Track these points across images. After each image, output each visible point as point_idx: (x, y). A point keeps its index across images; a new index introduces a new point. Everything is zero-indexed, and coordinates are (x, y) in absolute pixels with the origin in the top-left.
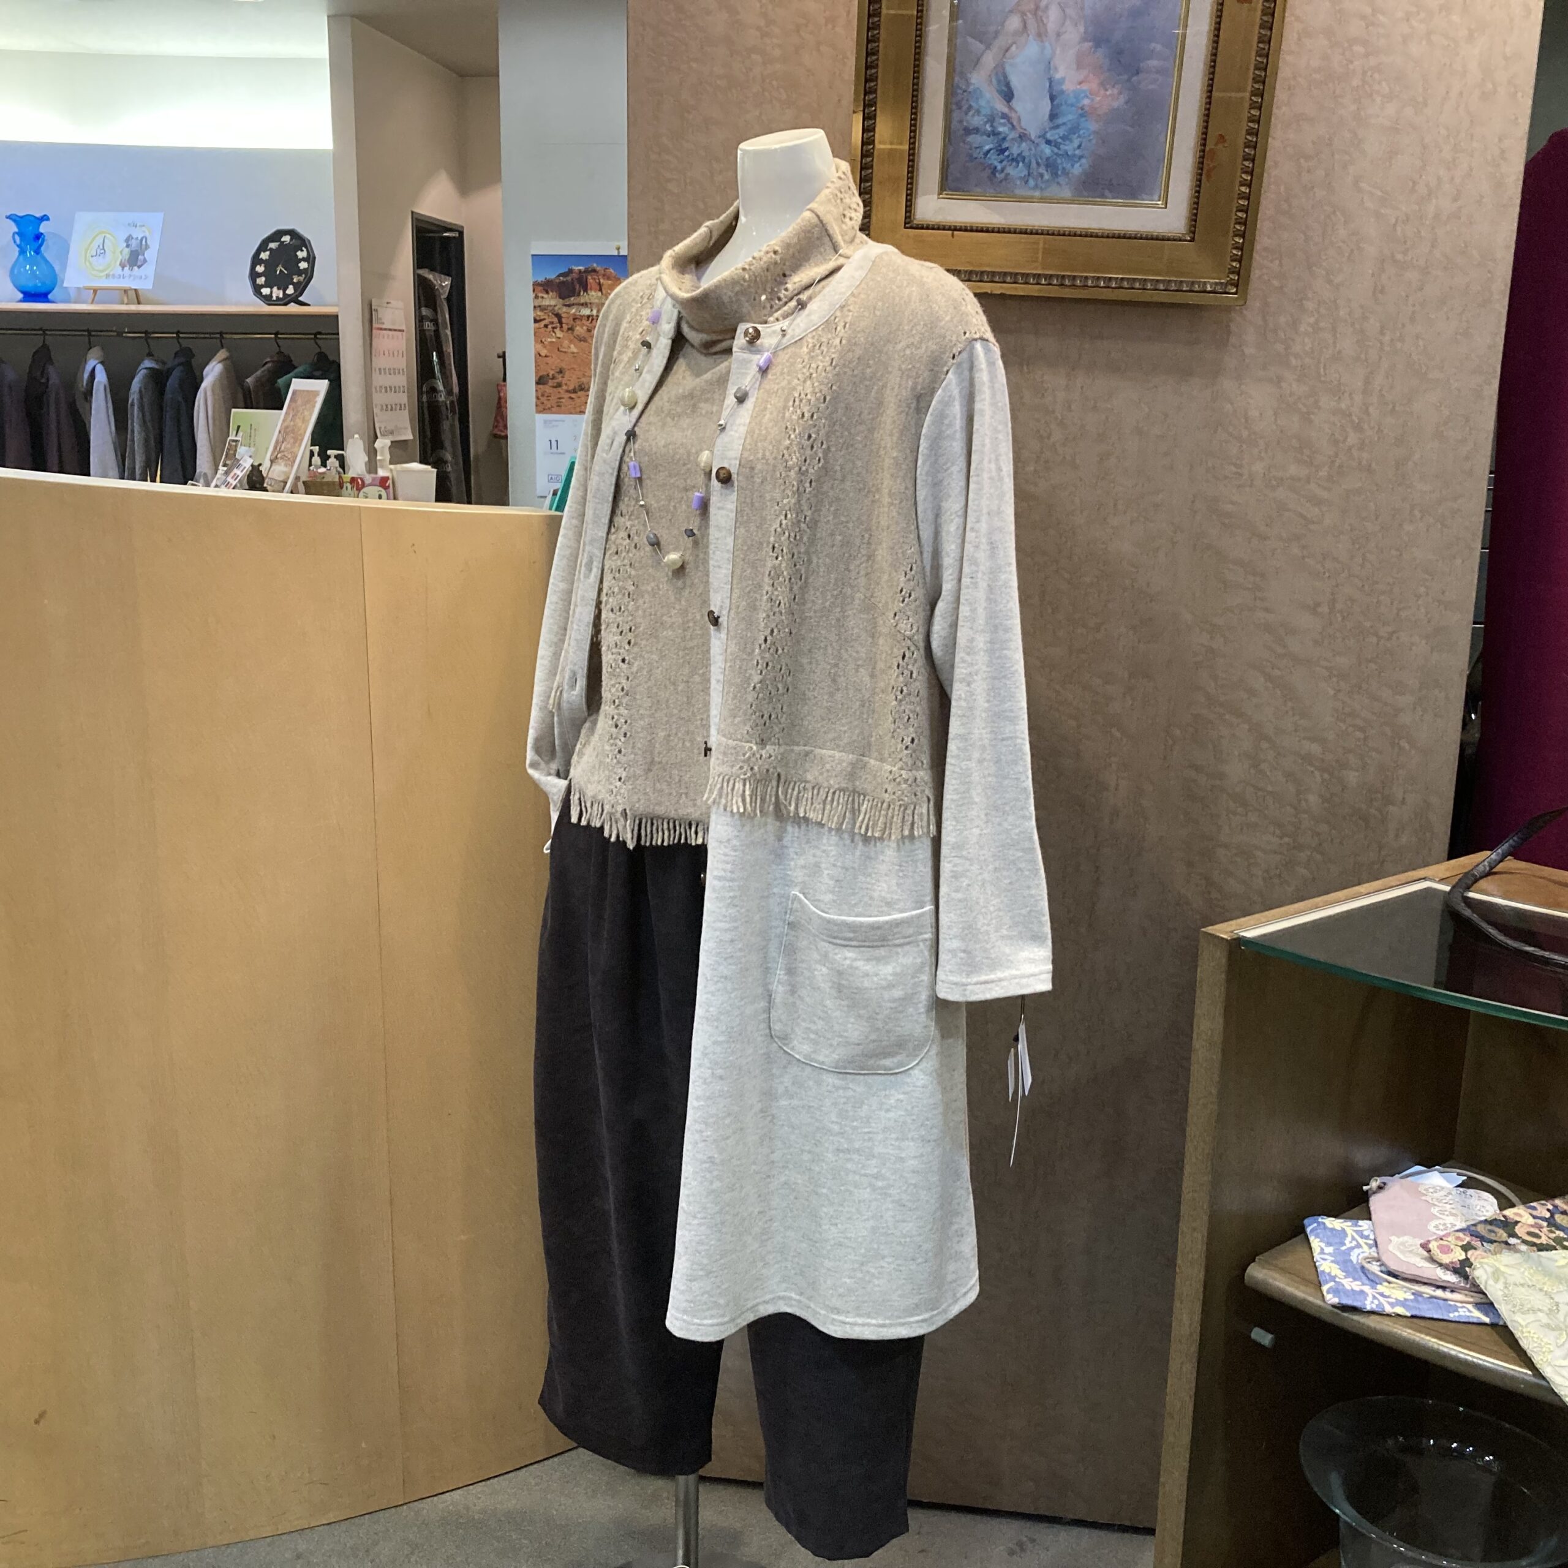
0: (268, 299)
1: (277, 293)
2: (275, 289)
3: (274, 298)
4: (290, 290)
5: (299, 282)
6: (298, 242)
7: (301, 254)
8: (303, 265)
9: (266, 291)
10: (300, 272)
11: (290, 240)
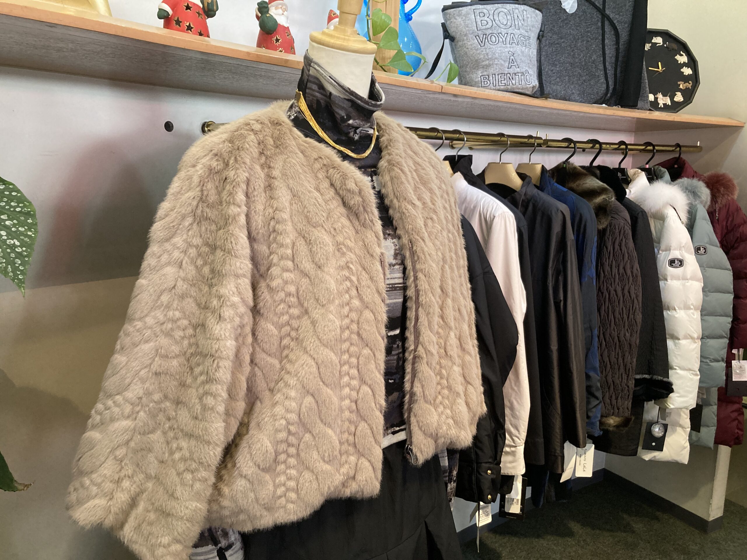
0: (655, 107)
1: (663, 100)
2: (660, 96)
4: (679, 98)
5: (687, 89)
6: (675, 46)
8: (687, 71)
10: (686, 79)
11: (664, 42)
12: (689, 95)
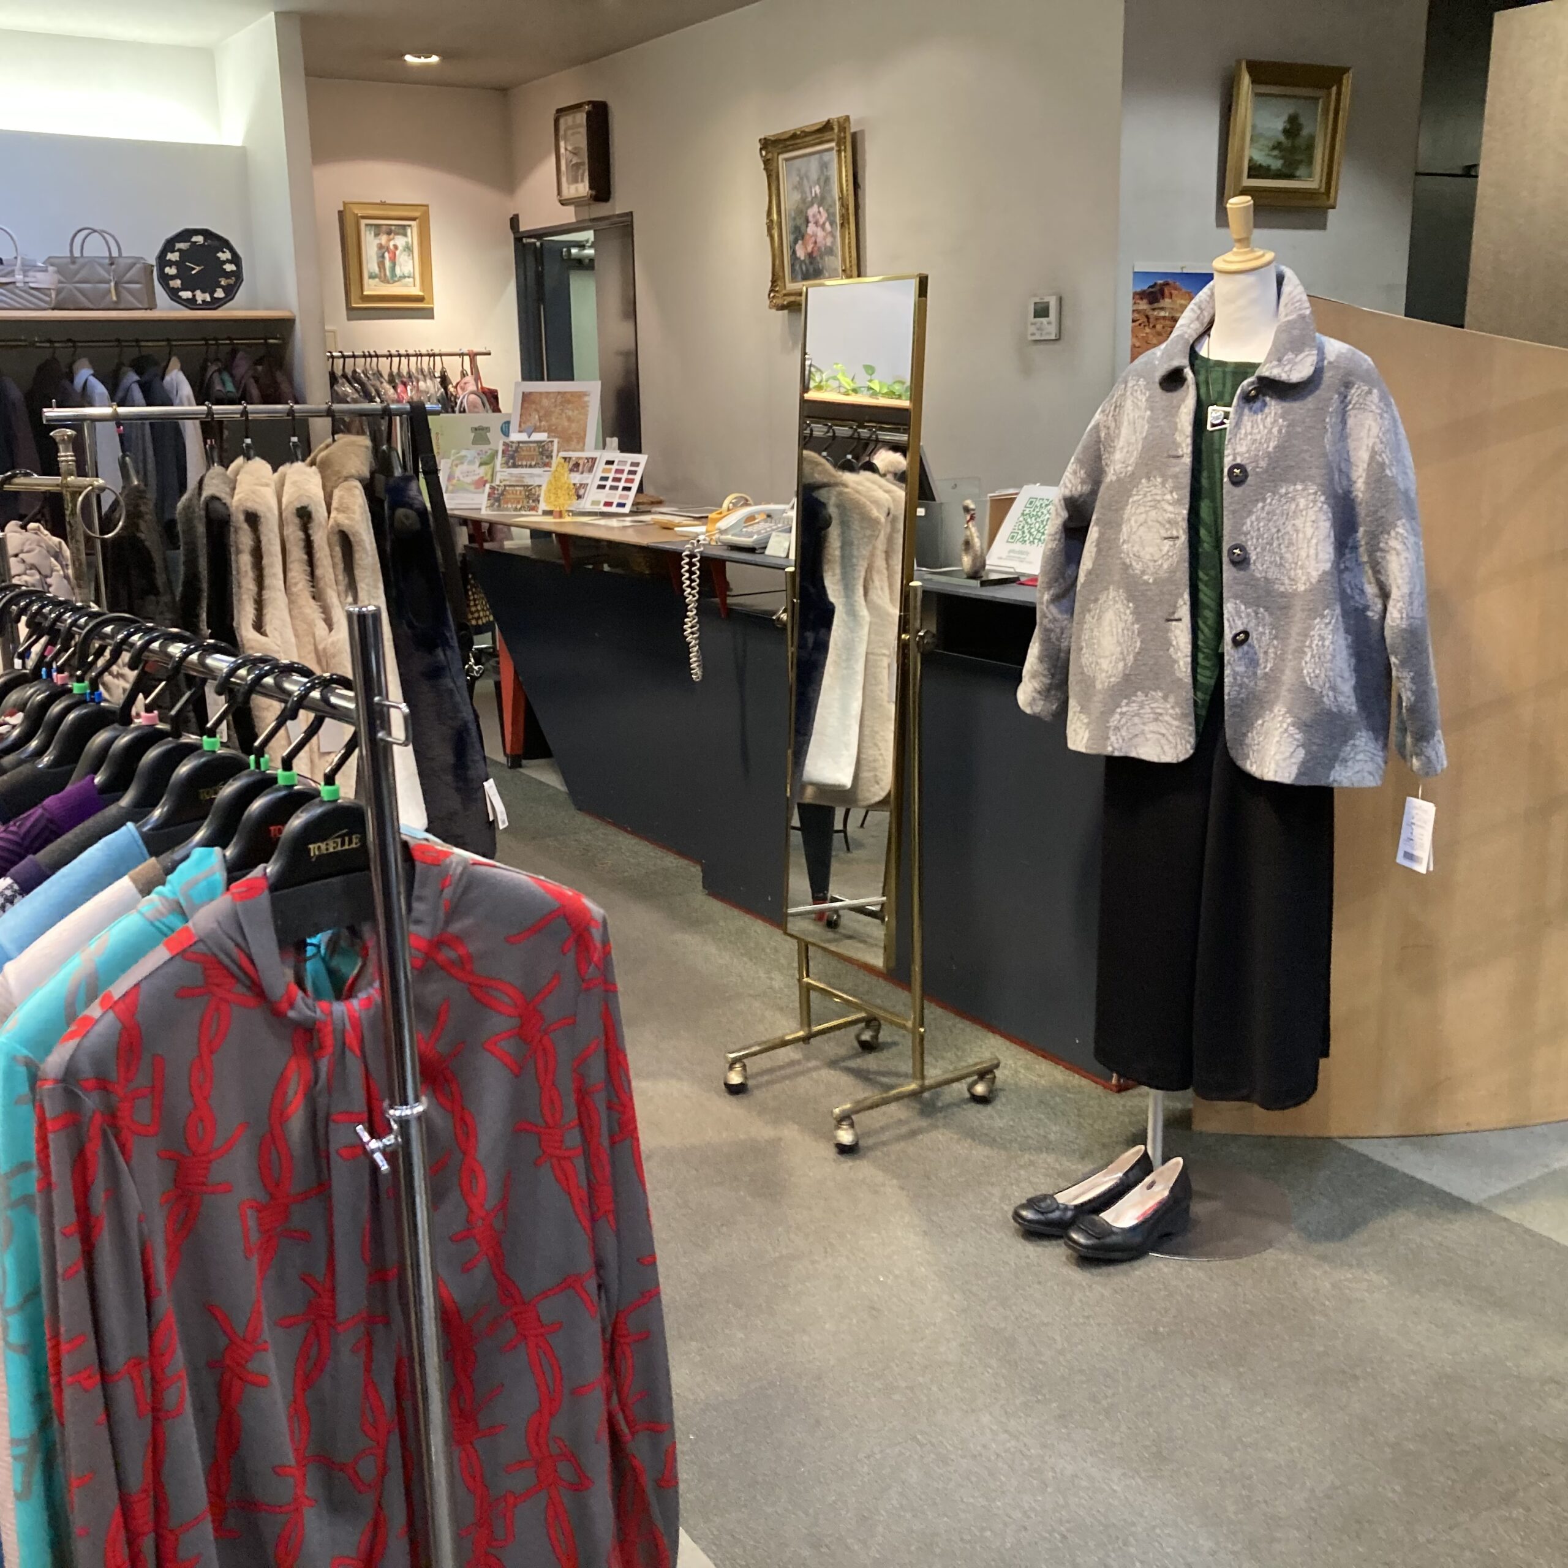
0: (191, 304)
1: (200, 296)
2: (198, 293)
3: (200, 302)
4: (220, 294)
5: (229, 285)
6: (216, 243)
7: (225, 256)
8: (229, 267)
9: (186, 295)
10: (227, 275)
11: (205, 240)
12: (231, 292)
